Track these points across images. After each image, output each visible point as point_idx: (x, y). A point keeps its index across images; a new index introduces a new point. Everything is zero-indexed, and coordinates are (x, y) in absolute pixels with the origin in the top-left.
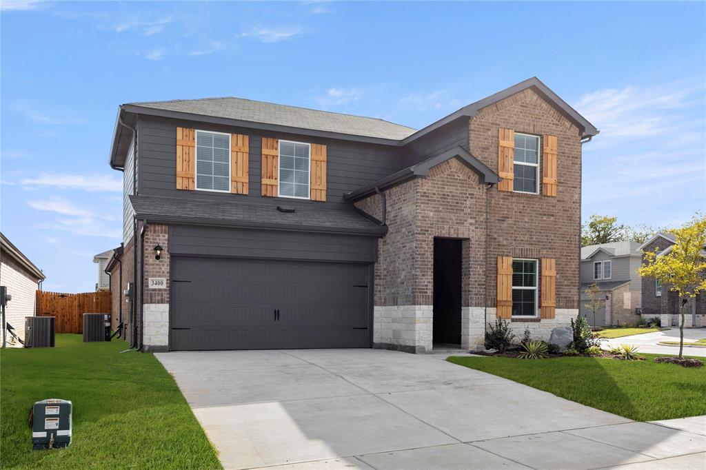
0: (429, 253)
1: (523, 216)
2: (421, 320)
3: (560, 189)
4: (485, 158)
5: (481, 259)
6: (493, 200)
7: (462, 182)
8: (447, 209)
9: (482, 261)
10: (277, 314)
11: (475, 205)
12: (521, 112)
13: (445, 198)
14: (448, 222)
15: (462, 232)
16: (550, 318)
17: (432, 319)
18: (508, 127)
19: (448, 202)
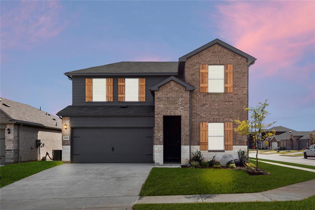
0: (161, 123)
1: (214, 103)
2: (157, 151)
3: (236, 89)
4: (193, 79)
5: (187, 124)
6: (198, 97)
7: (177, 91)
8: (169, 103)
9: (188, 125)
10: (113, 149)
11: (184, 100)
12: (212, 56)
13: (168, 99)
14: (170, 109)
15: (177, 113)
16: (230, 150)
17: (163, 151)
18: (205, 63)
19: (170, 100)
